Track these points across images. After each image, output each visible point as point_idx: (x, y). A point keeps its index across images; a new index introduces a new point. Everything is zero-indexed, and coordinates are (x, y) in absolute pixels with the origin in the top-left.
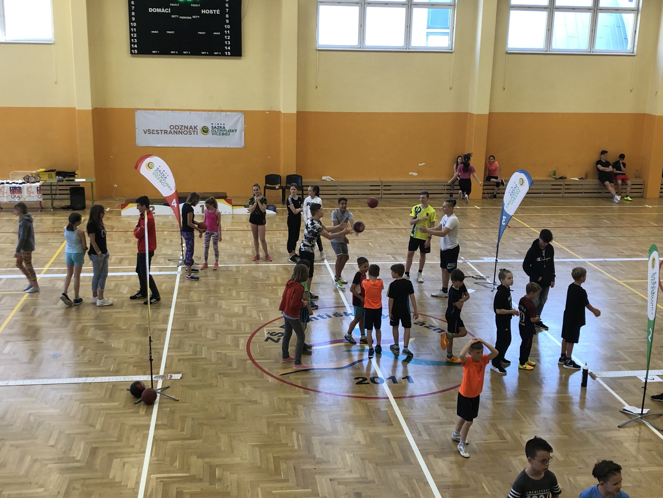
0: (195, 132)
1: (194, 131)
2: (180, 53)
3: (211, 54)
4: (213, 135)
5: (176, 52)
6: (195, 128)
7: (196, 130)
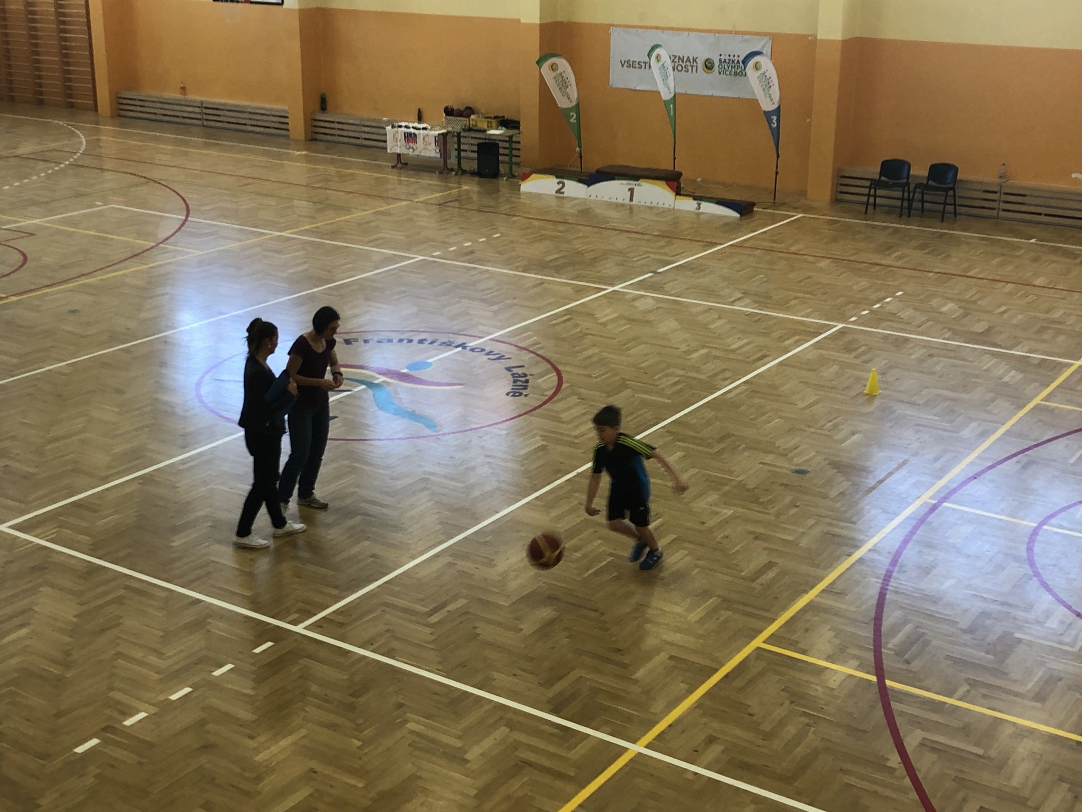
0: (694, 69)
1: (692, 67)
4: (720, 73)
6: (694, 60)
7: (695, 64)
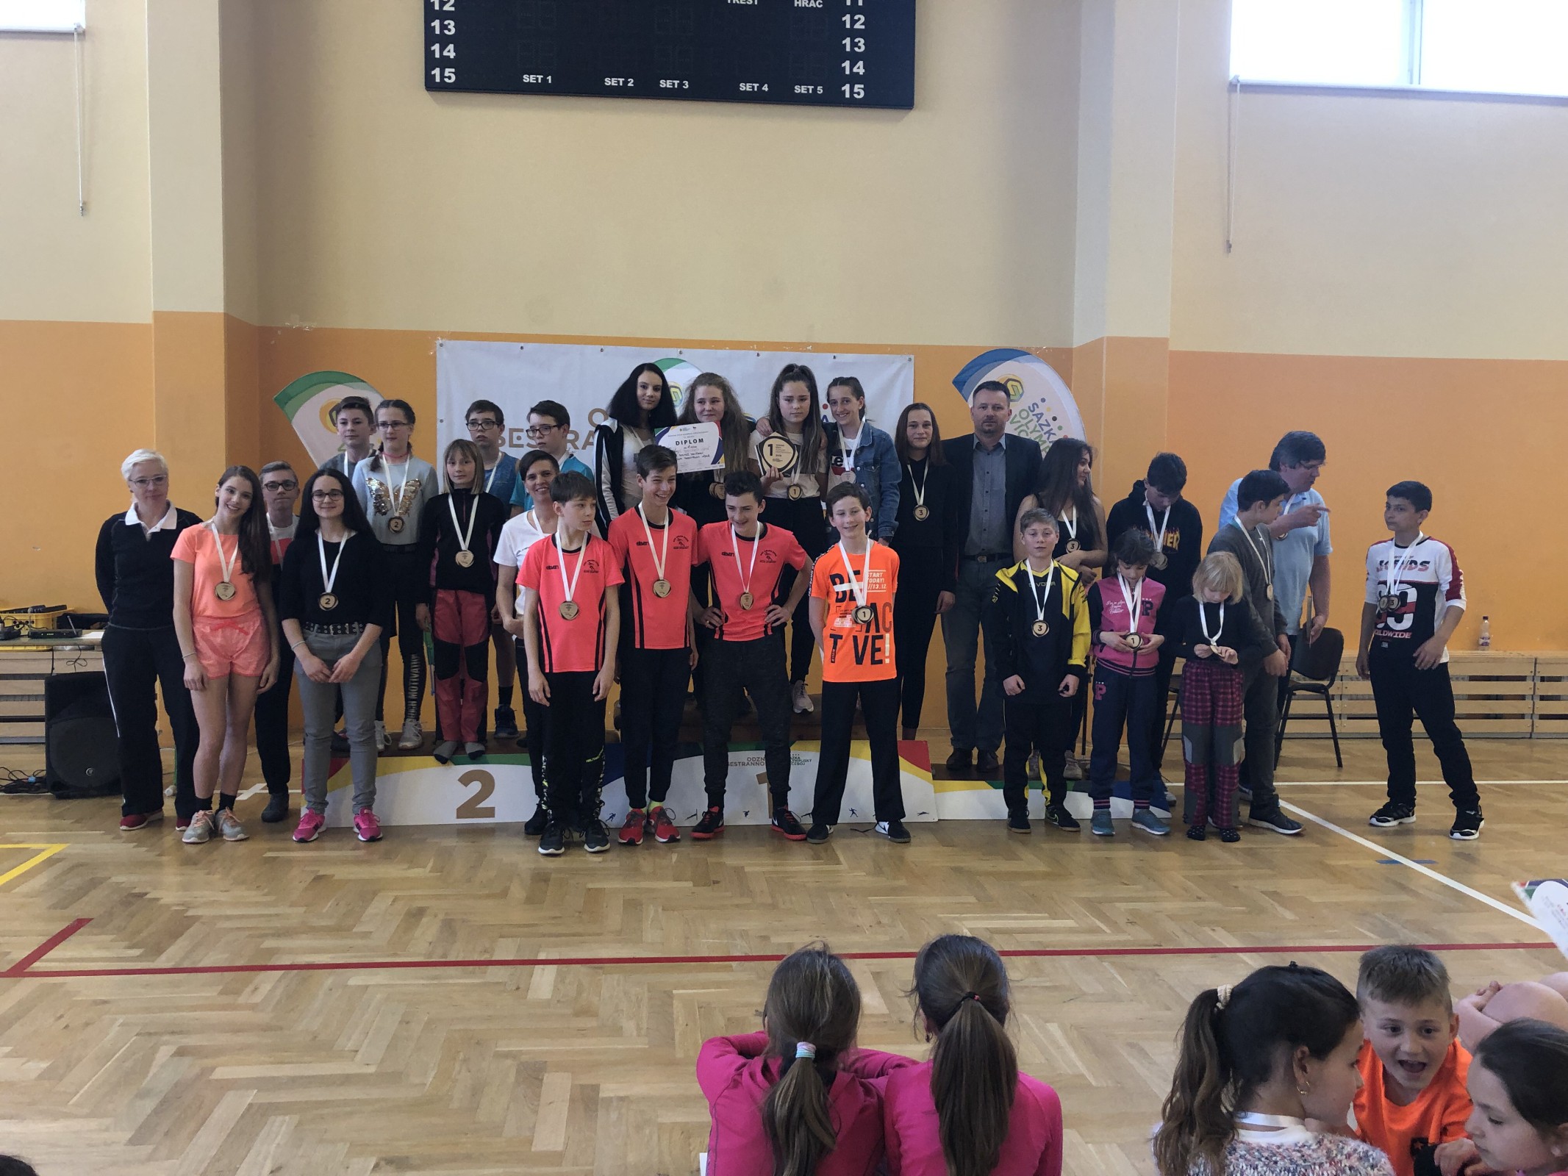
2: (646, 90)
3: (781, 96)
5: (626, 83)
